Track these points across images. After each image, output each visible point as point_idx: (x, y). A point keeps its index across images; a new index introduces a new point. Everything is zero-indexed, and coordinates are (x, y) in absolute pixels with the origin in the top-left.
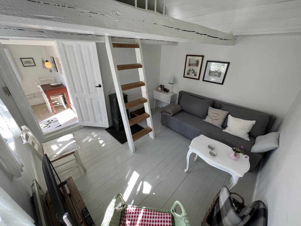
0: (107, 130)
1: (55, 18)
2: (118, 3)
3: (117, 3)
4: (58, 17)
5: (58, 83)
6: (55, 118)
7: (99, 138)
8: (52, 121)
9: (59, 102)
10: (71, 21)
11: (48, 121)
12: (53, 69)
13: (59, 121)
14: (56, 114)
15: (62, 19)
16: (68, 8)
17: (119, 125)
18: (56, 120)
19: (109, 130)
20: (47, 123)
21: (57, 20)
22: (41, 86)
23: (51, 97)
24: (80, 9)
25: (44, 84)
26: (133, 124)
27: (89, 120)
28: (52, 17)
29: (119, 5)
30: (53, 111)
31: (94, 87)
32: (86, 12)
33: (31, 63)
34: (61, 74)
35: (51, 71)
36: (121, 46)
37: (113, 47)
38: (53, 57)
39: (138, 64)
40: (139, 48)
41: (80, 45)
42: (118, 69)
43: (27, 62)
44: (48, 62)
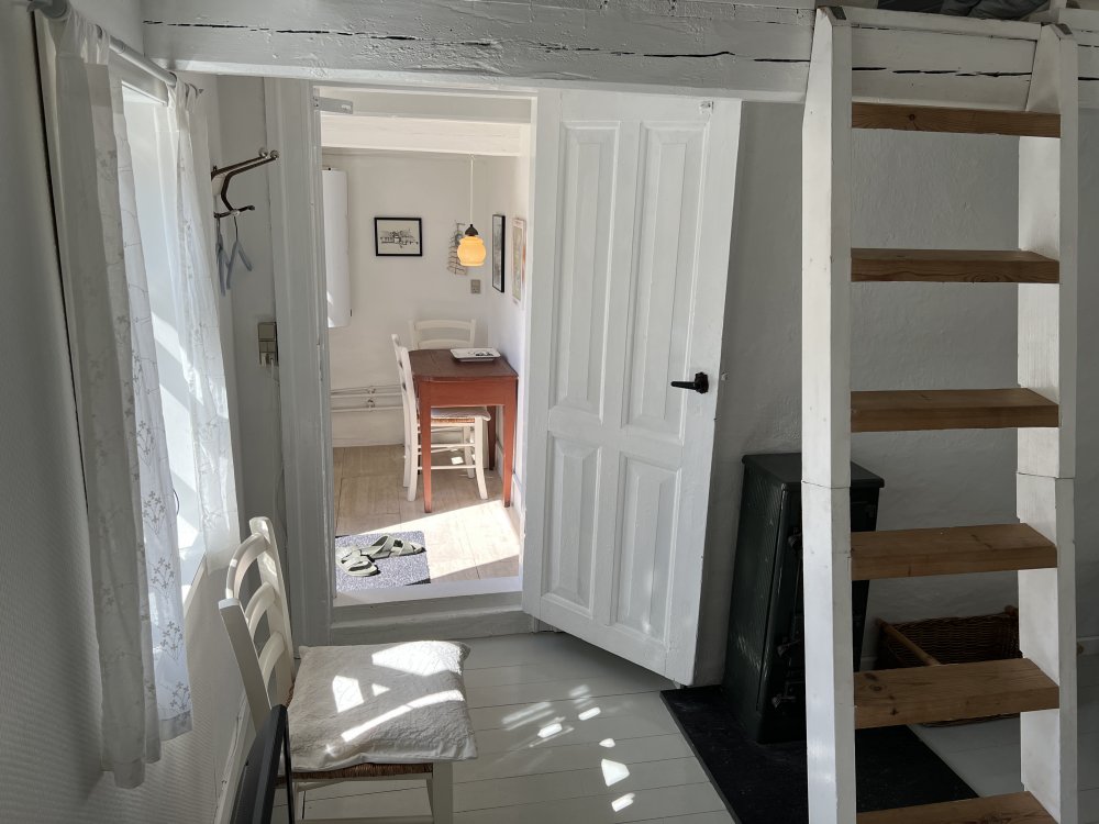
0: (677, 699)
5: (489, 350)
6: (419, 535)
7: (608, 743)
8: (398, 544)
9: (461, 453)
11: (381, 541)
12: (487, 278)
13: (428, 553)
14: (428, 512)
17: (771, 692)
18: (418, 547)
19: (685, 708)
20: (373, 552)
22: (411, 353)
23: (433, 417)
25: (426, 345)
26: (882, 718)
27: (581, 595)
30: (420, 496)
31: (663, 384)
33: (409, 239)
34: (516, 302)
35: (476, 287)
36: (912, 117)
37: (853, 126)
38: (504, 218)
39: (1021, 252)
40: (1059, 137)
41: (647, 130)
42: (852, 274)
43: (394, 234)
44: (476, 238)
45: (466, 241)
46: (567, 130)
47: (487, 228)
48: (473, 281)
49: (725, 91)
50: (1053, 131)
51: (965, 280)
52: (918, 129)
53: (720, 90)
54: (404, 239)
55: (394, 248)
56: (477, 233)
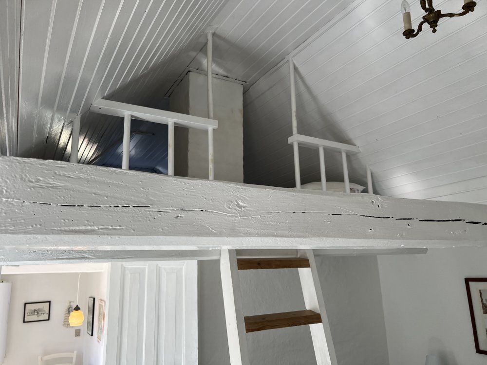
1: (102, 229)
2: (242, 187)
3: (240, 187)
4: (108, 227)
10: (133, 231)
12: (84, 329)
15: (115, 229)
16: (134, 208)
21: (106, 231)
24: (158, 208)
28: (96, 228)
29: (245, 189)
32: (170, 211)
33: (43, 312)
34: (99, 342)
35: (78, 333)
36: (259, 264)
37: (239, 269)
38: (94, 299)
39: (307, 311)
40: (310, 267)
41: (160, 268)
42: (246, 330)
43: (35, 310)
44: (79, 311)
45: (74, 314)
46: (124, 268)
47: (85, 306)
48: (76, 330)
49: (189, 258)
50: (307, 265)
51: (289, 326)
52: (262, 268)
53: (187, 258)
54: (40, 313)
55: (35, 318)
56: (80, 309)
